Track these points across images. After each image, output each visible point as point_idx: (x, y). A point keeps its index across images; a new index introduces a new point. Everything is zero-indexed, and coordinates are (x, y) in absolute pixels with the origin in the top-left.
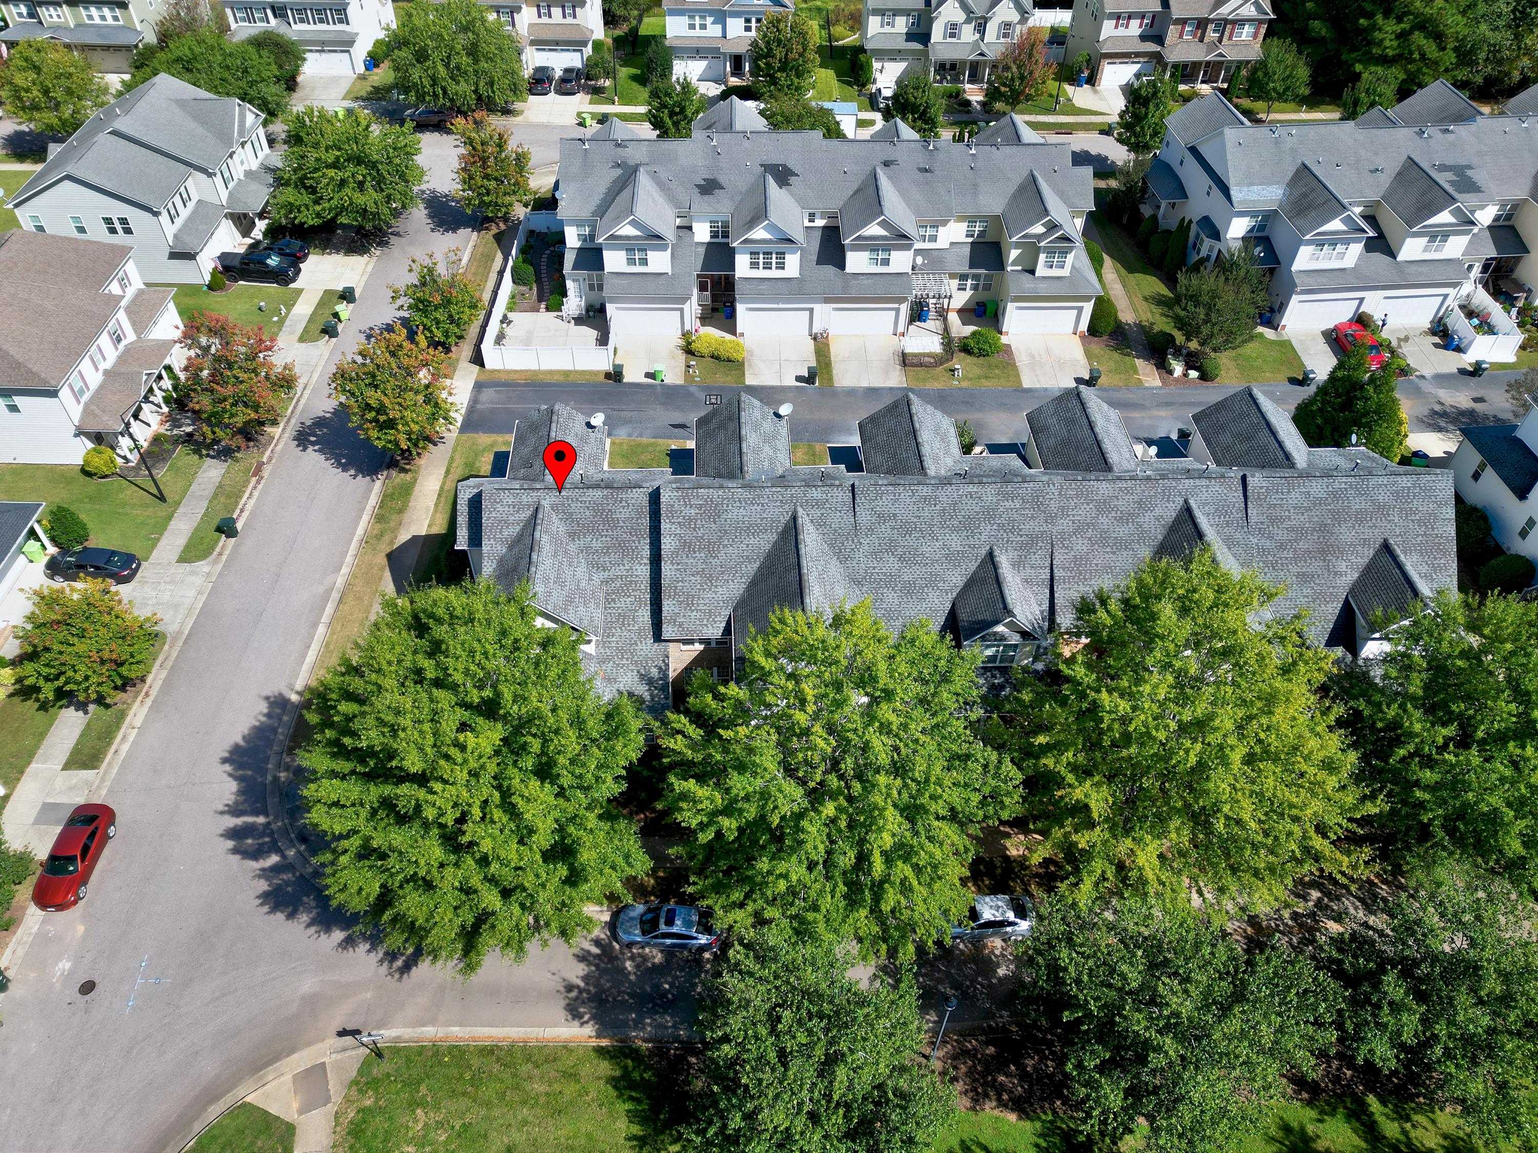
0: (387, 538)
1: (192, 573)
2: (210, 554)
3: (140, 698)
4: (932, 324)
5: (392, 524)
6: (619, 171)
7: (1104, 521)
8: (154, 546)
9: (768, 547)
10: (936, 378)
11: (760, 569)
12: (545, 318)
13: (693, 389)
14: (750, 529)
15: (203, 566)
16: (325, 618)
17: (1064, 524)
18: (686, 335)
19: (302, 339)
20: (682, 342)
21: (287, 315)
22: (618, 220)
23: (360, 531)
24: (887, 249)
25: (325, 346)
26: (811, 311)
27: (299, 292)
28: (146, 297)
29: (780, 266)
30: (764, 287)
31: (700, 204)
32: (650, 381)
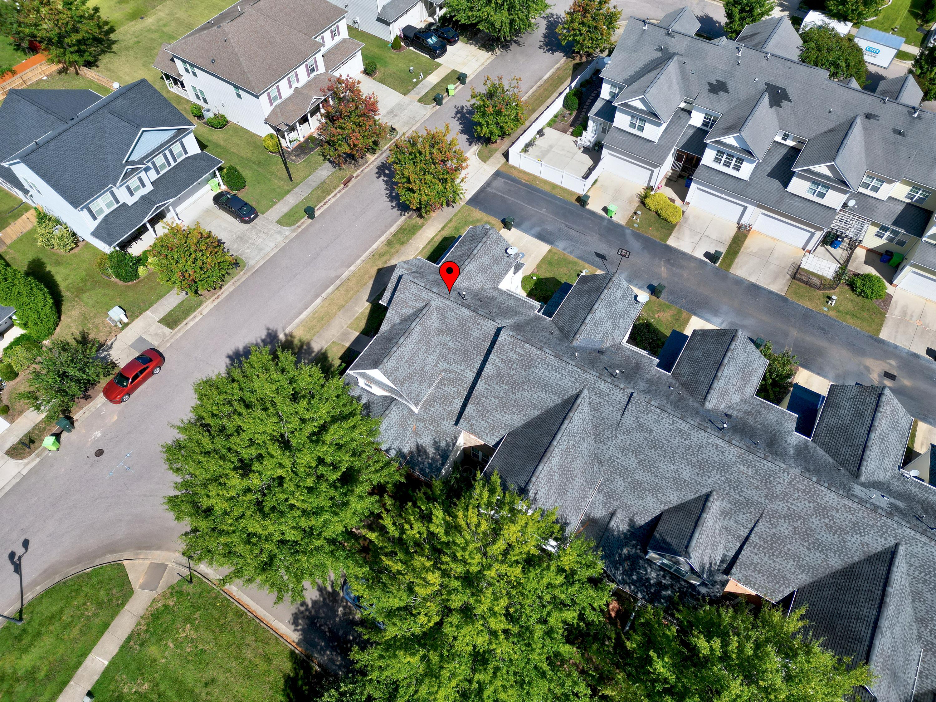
0: (385, 258)
1: (279, 233)
2: (294, 224)
3: (214, 298)
4: (840, 252)
5: (393, 250)
6: (659, 54)
7: (815, 522)
8: (271, 206)
9: (551, 405)
10: (811, 300)
11: (538, 417)
12: (568, 138)
13: (628, 232)
14: (546, 387)
15: (286, 230)
16: (324, 295)
17: (780, 506)
18: (650, 188)
19: (420, 101)
20: (642, 192)
21: (423, 79)
22: (634, 94)
23: (375, 246)
24: (827, 187)
25: (431, 109)
26: (745, 208)
27: (439, 65)
28: (345, 45)
29: (737, 168)
30: (717, 178)
31: (705, 98)
32: (603, 214)
